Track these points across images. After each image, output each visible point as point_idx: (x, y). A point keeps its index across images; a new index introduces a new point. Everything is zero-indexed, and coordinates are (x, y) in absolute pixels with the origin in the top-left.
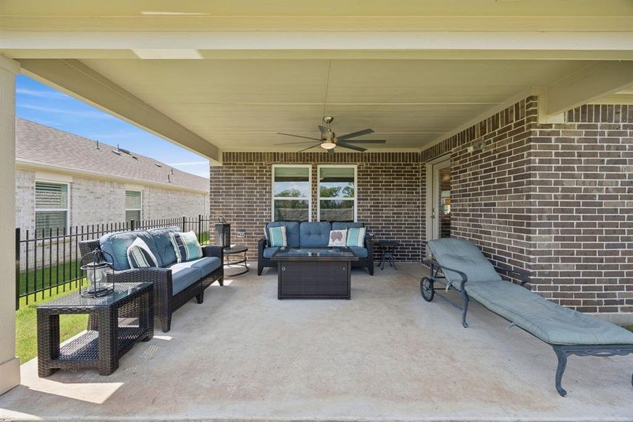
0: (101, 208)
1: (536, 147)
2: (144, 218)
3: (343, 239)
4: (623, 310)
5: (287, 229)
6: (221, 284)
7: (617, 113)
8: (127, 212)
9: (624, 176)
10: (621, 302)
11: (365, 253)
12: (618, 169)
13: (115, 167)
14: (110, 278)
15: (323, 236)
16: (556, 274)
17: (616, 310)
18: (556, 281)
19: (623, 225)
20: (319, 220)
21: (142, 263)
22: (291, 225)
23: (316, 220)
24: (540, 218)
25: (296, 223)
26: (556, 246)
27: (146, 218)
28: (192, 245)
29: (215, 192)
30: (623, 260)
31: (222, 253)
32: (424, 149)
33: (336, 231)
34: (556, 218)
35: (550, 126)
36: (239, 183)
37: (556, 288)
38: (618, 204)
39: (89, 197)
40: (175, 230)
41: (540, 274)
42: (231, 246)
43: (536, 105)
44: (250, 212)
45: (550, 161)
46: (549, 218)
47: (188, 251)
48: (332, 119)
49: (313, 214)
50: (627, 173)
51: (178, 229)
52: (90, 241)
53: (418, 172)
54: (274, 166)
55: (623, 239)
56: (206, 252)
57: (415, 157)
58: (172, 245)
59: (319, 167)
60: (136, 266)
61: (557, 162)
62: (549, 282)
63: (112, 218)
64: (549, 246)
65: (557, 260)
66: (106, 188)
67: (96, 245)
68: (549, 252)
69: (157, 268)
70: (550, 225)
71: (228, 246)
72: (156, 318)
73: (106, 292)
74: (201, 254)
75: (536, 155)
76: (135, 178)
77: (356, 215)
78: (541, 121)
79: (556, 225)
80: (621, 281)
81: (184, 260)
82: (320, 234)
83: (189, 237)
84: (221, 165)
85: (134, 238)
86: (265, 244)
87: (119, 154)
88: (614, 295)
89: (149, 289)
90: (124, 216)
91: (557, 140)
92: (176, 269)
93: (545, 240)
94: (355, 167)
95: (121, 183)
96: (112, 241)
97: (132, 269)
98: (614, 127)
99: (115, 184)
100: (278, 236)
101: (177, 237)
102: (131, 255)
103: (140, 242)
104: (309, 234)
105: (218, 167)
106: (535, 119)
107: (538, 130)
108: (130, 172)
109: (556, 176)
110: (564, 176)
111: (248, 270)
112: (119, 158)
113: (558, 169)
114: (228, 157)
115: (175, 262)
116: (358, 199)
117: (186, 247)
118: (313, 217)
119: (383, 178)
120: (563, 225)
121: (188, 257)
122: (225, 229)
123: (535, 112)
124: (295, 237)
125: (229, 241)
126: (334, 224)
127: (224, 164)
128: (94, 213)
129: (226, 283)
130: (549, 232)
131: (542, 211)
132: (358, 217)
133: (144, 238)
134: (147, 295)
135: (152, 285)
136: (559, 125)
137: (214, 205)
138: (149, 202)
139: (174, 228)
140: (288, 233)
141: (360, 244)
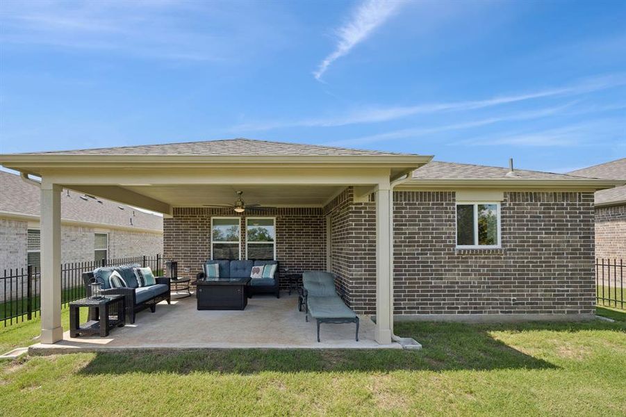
0: (75, 249)
1: (353, 217)
2: (110, 257)
3: (260, 273)
4: (405, 312)
5: (220, 265)
6: (169, 303)
7: (401, 196)
8: (96, 251)
9: (405, 233)
10: (405, 308)
11: (273, 283)
12: (402, 229)
13: (85, 214)
14: (103, 293)
15: (247, 271)
16: (365, 292)
17: (401, 313)
18: (365, 296)
19: (405, 262)
20: (247, 259)
21: (118, 285)
22: (223, 263)
23: (244, 259)
24: (356, 258)
25: (227, 261)
26: (365, 275)
27: (111, 257)
28: (149, 276)
29: (167, 238)
30: (405, 283)
31: (170, 283)
32: (325, 204)
33: (256, 267)
34: (365, 258)
35: (361, 204)
36: (186, 231)
37: (365, 300)
38: (402, 250)
39: (66, 240)
40: (136, 267)
41: (356, 292)
42: (178, 278)
43: (352, 191)
44: (194, 252)
45: (361, 225)
46: (361, 258)
47: (146, 280)
48: (242, 192)
49: (242, 254)
50: (407, 232)
51: (139, 265)
52: (87, 272)
53: (322, 222)
54: (212, 218)
55: (405, 271)
56: (158, 281)
57: (319, 211)
58: (135, 276)
59: (247, 218)
60: (114, 287)
61: (365, 225)
62: (361, 296)
63: (83, 257)
64: (361, 275)
65: (366, 283)
66: (80, 233)
67: (91, 275)
68: (361, 279)
69: (127, 287)
70: (361, 262)
71: (175, 278)
72: (126, 316)
73: (100, 298)
74: (155, 282)
75: (353, 221)
76: (102, 223)
77: (275, 255)
78: (355, 202)
79: (365, 262)
80: (404, 296)
81: (143, 286)
82: (244, 269)
83: (147, 271)
84: (172, 217)
85: (112, 271)
86: (202, 275)
87: (86, 200)
88: (400, 304)
89: (123, 298)
90: (93, 256)
91: (365, 212)
92: (137, 290)
93: (359, 271)
94: (274, 218)
95: (90, 227)
96: (100, 272)
97: (112, 288)
98: (400, 204)
99: (87, 229)
100: (213, 272)
101: (139, 271)
102: (112, 280)
103: (115, 273)
104: (237, 269)
105: (170, 219)
106: (352, 200)
107: (354, 206)
108: (97, 217)
109: (365, 233)
110: (369, 233)
111: (190, 295)
112: (87, 203)
113: (365, 229)
114: (178, 211)
115: (138, 287)
116: (277, 243)
117: (145, 277)
118: (242, 256)
119: (295, 227)
120: (369, 263)
121: (146, 284)
122: (174, 265)
123: (352, 195)
124: (225, 272)
125: (176, 274)
126: (255, 262)
127: (174, 217)
128: (70, 253)
129: (172, 303)
130: (361, 267)
131: (357, 254)
132: (277, 256)
133: (118, 271)
134: (122, 302)
135: (124, 297)
136: (366, 204)
137: (167, 248)
138: (114, 243)
139: (136, 265)
140: (221, 269)
141: (271, 276)
